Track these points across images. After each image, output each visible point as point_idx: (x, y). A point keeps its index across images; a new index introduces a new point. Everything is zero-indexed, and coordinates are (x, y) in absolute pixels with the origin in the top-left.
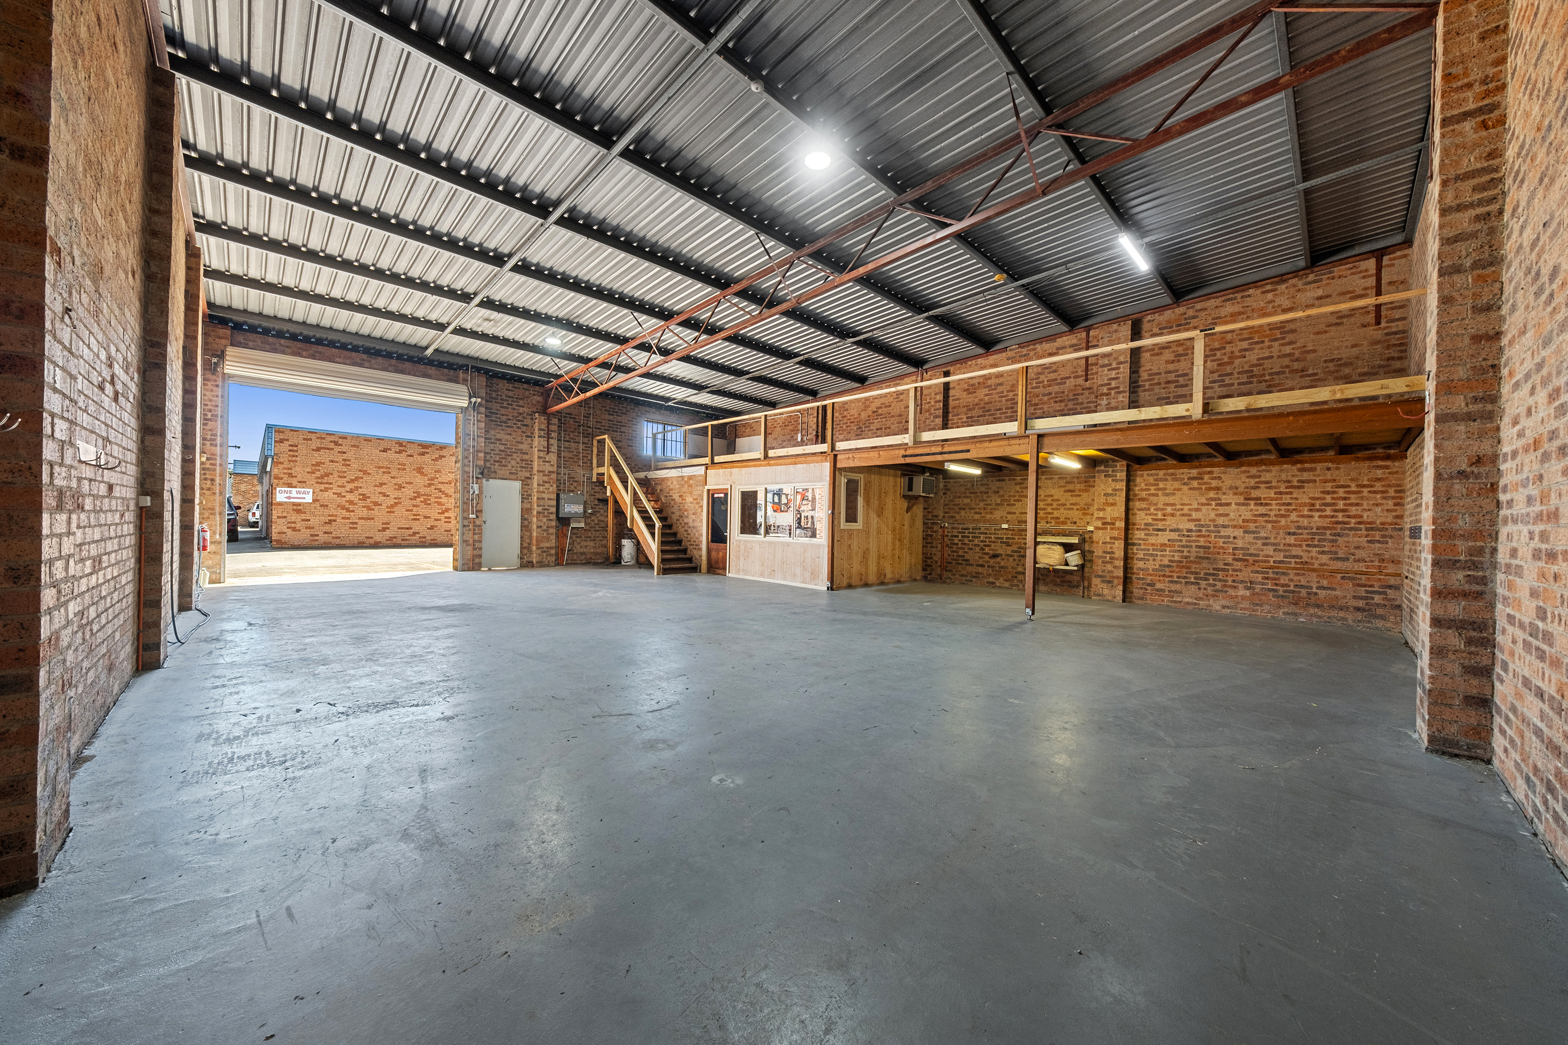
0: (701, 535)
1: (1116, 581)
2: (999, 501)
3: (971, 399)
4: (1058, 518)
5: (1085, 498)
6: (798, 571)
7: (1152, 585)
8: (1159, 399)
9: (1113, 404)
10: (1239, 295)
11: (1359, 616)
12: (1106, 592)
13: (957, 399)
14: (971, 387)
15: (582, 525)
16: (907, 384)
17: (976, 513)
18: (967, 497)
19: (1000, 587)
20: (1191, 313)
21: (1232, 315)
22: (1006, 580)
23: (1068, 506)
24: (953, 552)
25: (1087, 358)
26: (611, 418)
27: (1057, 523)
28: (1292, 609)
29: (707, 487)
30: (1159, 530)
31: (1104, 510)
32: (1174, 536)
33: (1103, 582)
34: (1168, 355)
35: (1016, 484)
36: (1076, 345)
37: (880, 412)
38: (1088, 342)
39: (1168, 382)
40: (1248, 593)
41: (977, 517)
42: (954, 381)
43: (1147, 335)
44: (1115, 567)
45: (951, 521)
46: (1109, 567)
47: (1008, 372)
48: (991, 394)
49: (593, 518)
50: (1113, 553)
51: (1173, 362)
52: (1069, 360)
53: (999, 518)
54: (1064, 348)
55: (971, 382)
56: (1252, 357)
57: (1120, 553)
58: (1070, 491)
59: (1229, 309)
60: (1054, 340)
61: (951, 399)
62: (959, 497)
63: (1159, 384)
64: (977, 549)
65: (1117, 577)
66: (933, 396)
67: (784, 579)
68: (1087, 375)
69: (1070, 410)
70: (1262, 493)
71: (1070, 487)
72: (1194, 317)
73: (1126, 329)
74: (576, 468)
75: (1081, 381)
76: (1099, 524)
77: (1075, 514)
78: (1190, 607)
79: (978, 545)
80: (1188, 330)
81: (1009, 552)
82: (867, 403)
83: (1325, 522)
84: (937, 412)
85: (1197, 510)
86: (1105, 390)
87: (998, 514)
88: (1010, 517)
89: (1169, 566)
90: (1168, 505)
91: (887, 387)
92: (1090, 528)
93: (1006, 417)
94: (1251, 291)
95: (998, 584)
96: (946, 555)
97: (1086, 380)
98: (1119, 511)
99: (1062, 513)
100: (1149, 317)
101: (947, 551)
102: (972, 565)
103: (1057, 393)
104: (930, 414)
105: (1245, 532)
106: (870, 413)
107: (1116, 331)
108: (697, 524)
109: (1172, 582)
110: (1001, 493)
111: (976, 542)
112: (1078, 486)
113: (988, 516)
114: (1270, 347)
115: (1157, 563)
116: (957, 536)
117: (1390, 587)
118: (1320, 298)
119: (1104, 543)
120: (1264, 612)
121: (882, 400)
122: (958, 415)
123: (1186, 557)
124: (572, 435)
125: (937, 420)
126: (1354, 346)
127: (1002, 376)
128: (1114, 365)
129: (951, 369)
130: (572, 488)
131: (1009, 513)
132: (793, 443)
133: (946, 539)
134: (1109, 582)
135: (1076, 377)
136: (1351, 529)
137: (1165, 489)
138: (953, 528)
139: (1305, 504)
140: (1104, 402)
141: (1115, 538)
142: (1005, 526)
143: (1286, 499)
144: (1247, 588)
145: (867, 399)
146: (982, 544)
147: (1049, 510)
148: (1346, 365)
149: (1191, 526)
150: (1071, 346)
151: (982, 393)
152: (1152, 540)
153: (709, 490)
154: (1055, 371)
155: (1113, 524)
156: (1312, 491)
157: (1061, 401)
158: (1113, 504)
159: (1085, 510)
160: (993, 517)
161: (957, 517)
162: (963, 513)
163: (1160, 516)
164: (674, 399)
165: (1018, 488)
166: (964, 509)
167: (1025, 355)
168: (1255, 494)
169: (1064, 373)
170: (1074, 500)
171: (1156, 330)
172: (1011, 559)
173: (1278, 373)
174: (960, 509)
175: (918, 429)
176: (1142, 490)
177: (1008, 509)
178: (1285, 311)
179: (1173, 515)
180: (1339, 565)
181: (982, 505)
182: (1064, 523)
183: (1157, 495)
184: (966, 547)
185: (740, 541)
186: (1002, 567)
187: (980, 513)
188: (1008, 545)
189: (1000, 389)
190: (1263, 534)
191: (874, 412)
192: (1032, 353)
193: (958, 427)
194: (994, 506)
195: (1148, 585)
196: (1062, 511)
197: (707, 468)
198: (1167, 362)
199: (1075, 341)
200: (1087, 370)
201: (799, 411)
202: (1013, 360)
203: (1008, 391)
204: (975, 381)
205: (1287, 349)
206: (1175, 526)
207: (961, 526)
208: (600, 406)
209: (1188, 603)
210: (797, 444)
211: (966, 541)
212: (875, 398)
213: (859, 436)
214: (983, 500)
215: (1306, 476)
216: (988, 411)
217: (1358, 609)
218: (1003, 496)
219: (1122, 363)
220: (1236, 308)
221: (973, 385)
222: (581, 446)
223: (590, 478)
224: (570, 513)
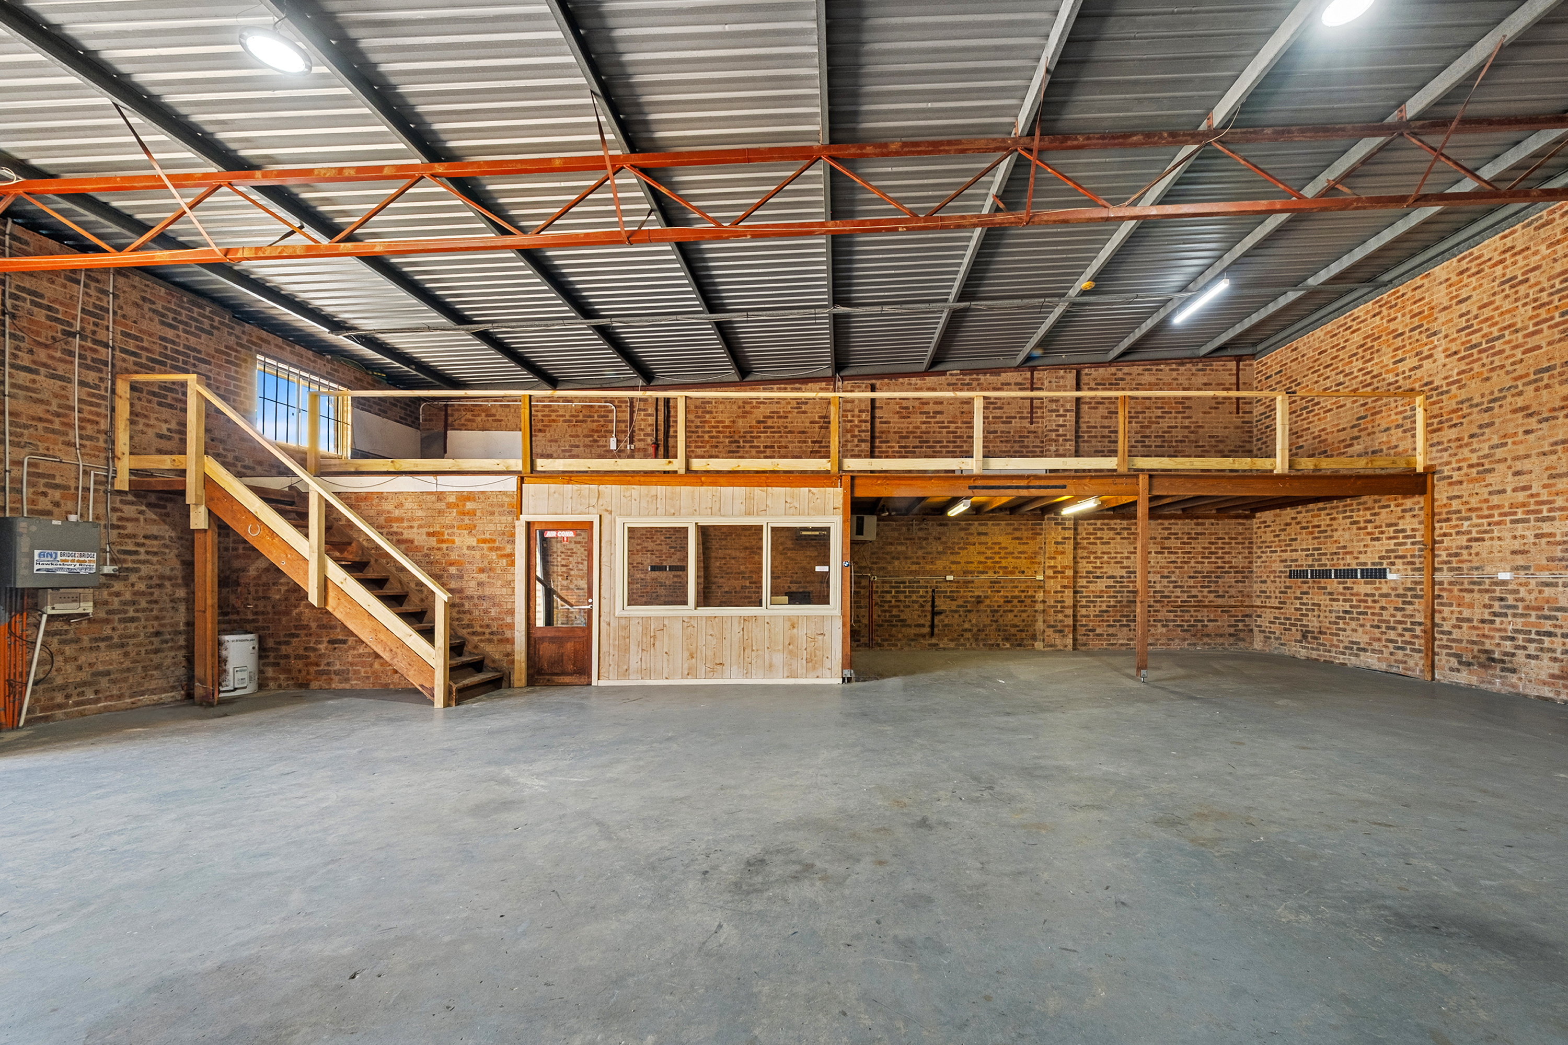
0: (512, 612)
1: (1066, 630)
2: (940, 549)
3: (904, 425)
4: (1006, 568)
5: (1032, 547)
6: (778, 659)
7: (1093, 630)
8: (1096, 451)
9: (1061, 452)
10: (1154, 368)
11: (1232, 640)
12: (1058, 642)
13: (885, 423)
14: (905, 409)
15: (87, 607)
16: (812, 391)
17: (913, 563)
18: (902, 544)
19: (944, 649)
20: (1120, 375)
21: (1150, 384)
22: (952, 640)
23: (1016, 555)
24: (885, 611)
25: (1032, 399)
26: (170, 333)
27: (1005, 573)
28: (1194, 640)
29: (524, 518)
30: (1098, 577)
31: (1054, 558)
32: (1110, 582)
33: (1055, 632)
34: (1102, 411)
35: (961, 529)
36: (1021, 384)
37: (770, 423)
38: (1032, 383)
39: (1103, 437)
40: (1164, 630)
41: (914, 567)
42: (881, 399)
43: (1086, 387)
44: (1066, 616)
45: (881, 573)
46: (1060, 616)
47: (948, 399)
48: (929, 423)
49: (117, 586)
50: (1063, 602)
51: (1106, 418)
52: (1014, 398)
53: (941, 568)
54: (1009, 384)
55: (905, 404)
56: (1164, 424)
57: (1069, 602)
58: (1017, 538)
59: (1147, 378)
60: (998, 374)
61: (878, 420)
62: (891, 544)
63: (1096, 437)
64: (916, 606)
65: (1068, 626)
66: (856, 412)
67: (747, 674)
68: (1032, 418)
69: (1016, 452)
70: (1173, 543)
71: (1018, 534)
72: (1123, 379)
73: (1071, 377)
74: (59, 450)
75: (1026, 423)
76: (1050, 573)
77: (1023, 563)
78: (1124, 648)
79: (917, 602)
80: (1117, 390)
81: (954, 608)
82: (748, 408)
83: (1211, 567)
84: (863, 434)
85: (1128, 558)
86: (1053, 435)
87: (940, 564)
88: (954, 567)
89: (1107, 611)
90: (1103, 553)
91: (780, 390)
92: (1040, 577)
93: (948, 452)
94: (1162, 367)
95: (941, 646)
96: (875, 617)
97: (1032, 423)
98: (1067, 560)
99: (1010, 562)
100: (1086, 371)
101: (877, 611)
102: (910, 626)
103: (1002, 432)
104: (853, 436)
105: (1162, 577)
106: (754, 423)
107: (1063, 377)
108: (496, 589)
109: (1109, 626)
110: (944, 539)
111: (914, 598)
112: (1025, 534)
113: (928, 567)
114: (1176, 418)
115: (1097, 609)
116: (890, 592)
117: (1247, 616)
118: (1205, 384)
119: (1056, 592)
120: (1175, 646)
121: (775, 408)
122: (888, 442)
123: (1120, 602)
124: (42, 355)
125: (863, 445)
126: (1226, 428)
127: (941, 403)
128: (1061, 412)
129: (878, 383)
130: (44, 504)
131: (953, 563)
132: (600, 451)
133: (875, 596)
134: (1061, 631)
135: (1021, 418)
136: (1226, 572)
137: (1101, 538)
138: (884, 582)
139: (1199, 553)
140: (1053, 448)
141: (1065, 587)
142: (950, 578)
143: (1187, 548)
144: (1163, 626)
145: (746, 402)
146: (921, 600)
147: (997, 559)
148: (1221, 441)
149: (1123, 572)
150: (1016, 384)
151: (918, 419)
152: (1092, 587)
153: (528, 524)
154: (1001, 408)
155: (1063, 572)
156: (1203, 542)
157: (1007, 442)
158: (1063, 553)
159: (1032, 558)
160: (934, 567)
161: (890, 568)
162: (896, 563)
163: (1098, 564)
164: (355, 329)
165: (962, 534)
166: (898, 559)
167: (968, 384)
168: (1167, 543)
169: (1010, 411)
170: (1022, 548)
171: (1093, 385)
172: (956, 616)
173: (1181, 441)
174: (893, 558)
175: (845, 453)
176: (1083, 539)
177: (952, 558)
178: (1184, 389)
179: (1109, 563)
180: (1220, 601)
181: (920, 553)
182: (1012, 573)
183: (1095, 544)
184: (901, 605)
185: (628, 619)
186: (946, 625)
187: (918, 563)
188: (953, 599)
189: (939, 418)
190: (1173, 579)
191: (759, 422)
192: (975, 383)
193: (887, 457)
194: (935, 555)
195: (1090, 630)
196: (1010, 560)
197: (522, 480)
198: (1103, 417)
199: (1019, 380)
200: (1032, 412)
201: (611, 400)
202: (953, 386)
203: (949, 422)
204: (909, 404)
205: (1187, 422)
206: (1110, 574)
207: (894, 579)
208: (135, 296)
209: (1122, 645)
210: (607, 454)
211: (902, 597)
212: (761, 402)
213: (733, 453)
214: (921, 548)
215: (1199, 529)
216: (927, 442)
217: (1230, 635)
218: (945, 543)
219: (1068, 411)
220: (1153, 379)
221: (907, 408)
222: (76, 392)
223: (105, 482)
224: (51, 574)
